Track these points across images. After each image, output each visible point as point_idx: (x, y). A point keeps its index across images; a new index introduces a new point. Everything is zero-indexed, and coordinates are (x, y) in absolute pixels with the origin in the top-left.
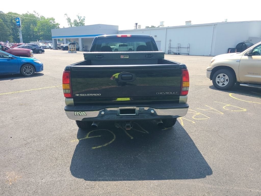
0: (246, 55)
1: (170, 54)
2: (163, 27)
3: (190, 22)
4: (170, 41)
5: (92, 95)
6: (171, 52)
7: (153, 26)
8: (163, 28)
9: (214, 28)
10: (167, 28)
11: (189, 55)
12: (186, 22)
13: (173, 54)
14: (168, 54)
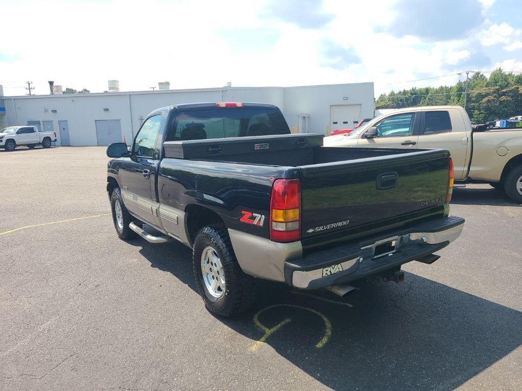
0: (364, 137)
2: (117, 91)
3: (168, 83)
5: (334, 225)
7: (85, 90)
8: (118, 94)
9: (222, 96)
10: (130, 95)
12: (160, 84)
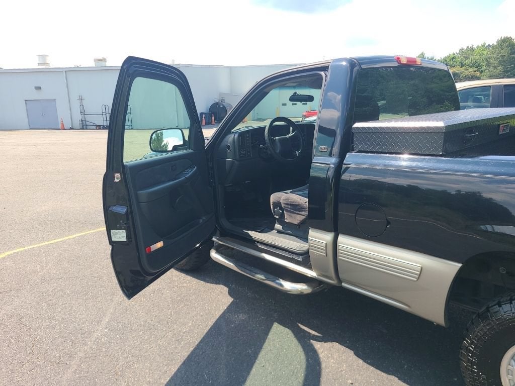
1: (86, 129)
2: (47, 67)
4: (81, 99)
6: (88, 123)
10: (66, 72)
11: (132, 129)
12: (96, 60)
13: (94, 127)
14: (83, 129)
